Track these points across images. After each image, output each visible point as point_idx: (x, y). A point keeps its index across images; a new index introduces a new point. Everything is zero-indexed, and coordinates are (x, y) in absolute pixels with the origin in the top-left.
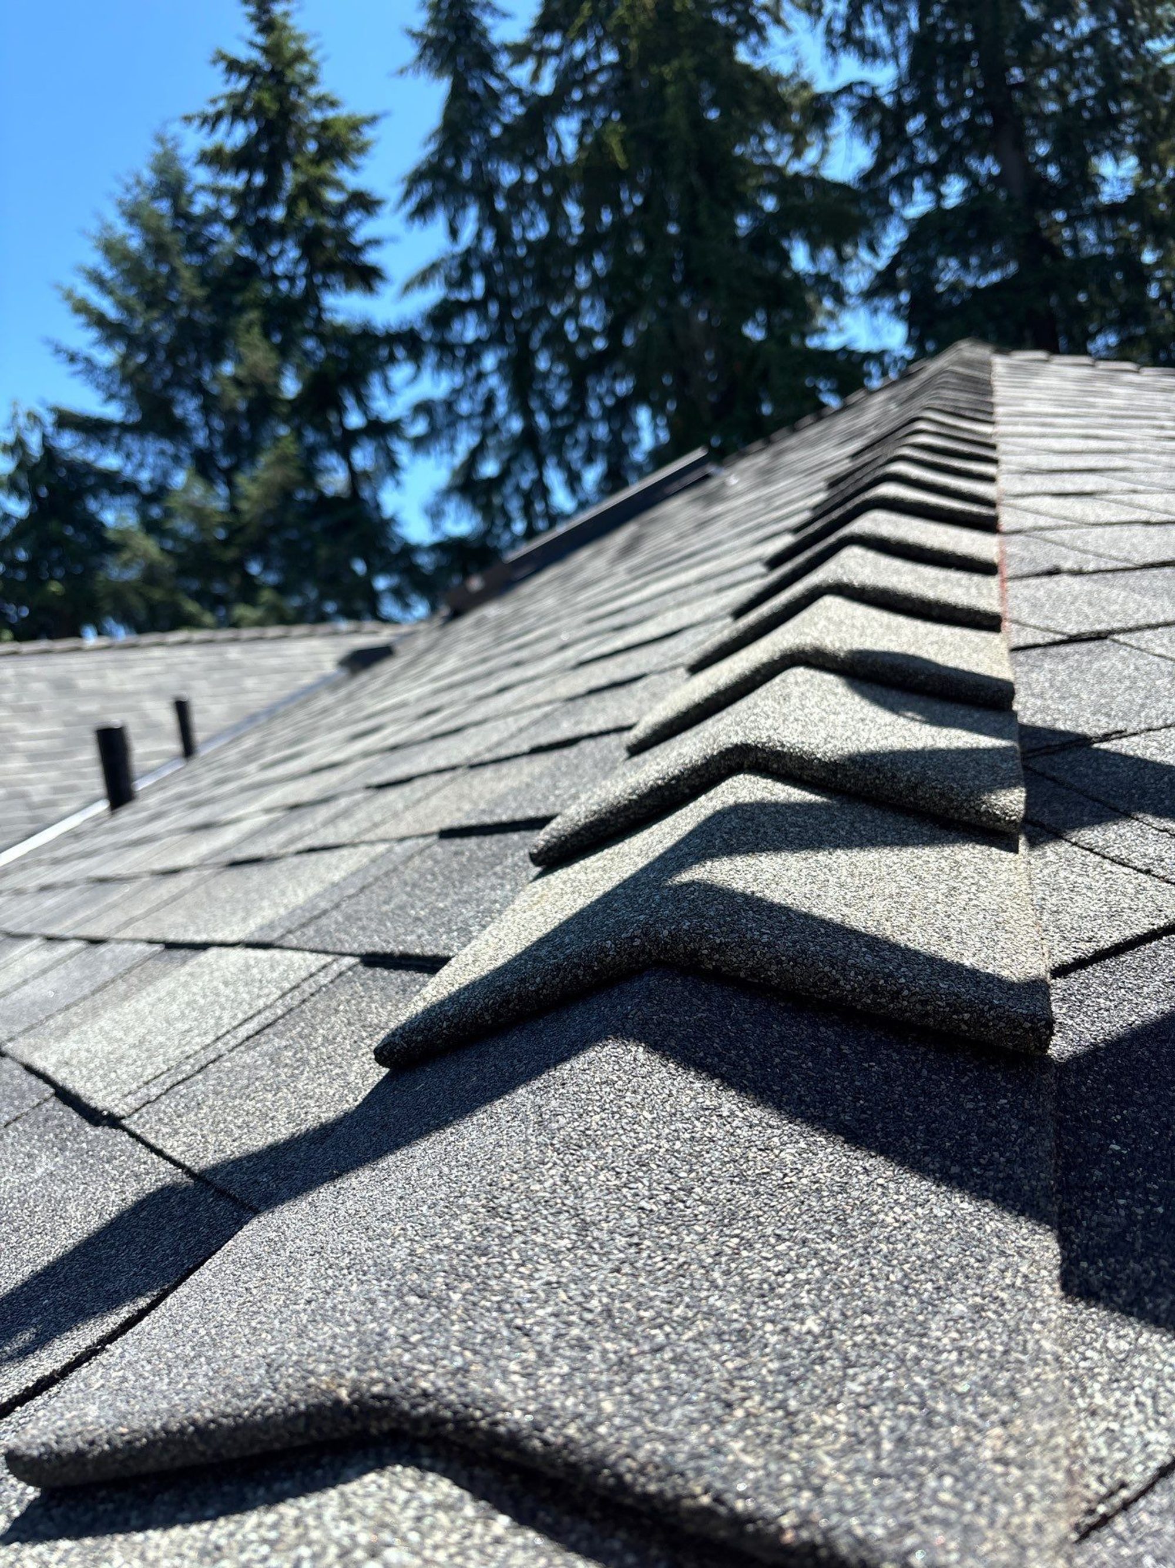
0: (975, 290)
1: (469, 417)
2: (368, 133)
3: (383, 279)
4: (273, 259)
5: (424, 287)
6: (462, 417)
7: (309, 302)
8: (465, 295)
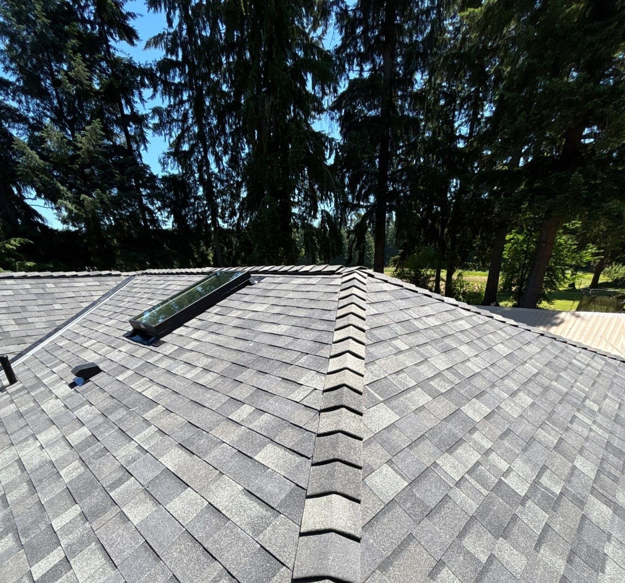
1: (177, 121)
3: (137, 38)
4: (83, 8)
5: (156, 47)
6: (173, 120)
7: (102, 40)
8: (174, 58)
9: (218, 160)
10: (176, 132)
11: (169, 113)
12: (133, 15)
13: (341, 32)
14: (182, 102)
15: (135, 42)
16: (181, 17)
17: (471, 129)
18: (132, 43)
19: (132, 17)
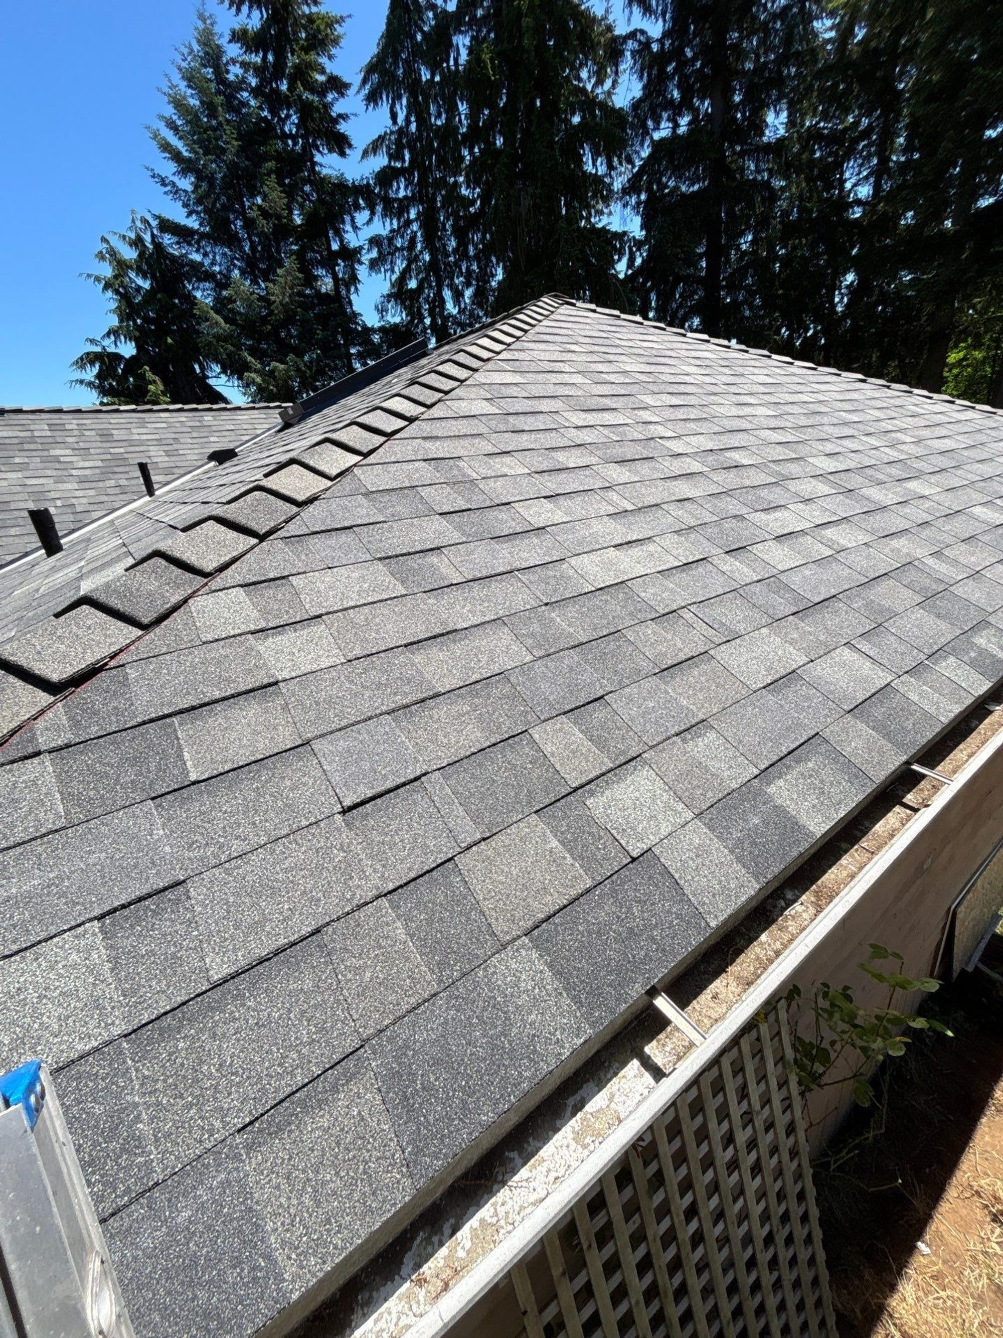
1: (402, 249)
2: (339, 30)
3: (350, 146)
4: (283, 121)
5: (375, 155)
6: (397, 249)
7: (306, 158)
8: (398, 165)
9: (458, 296)
10: (400, 265)
11: (390, 240)
12: (343, 117)
13: (641, 78)
14: (408, 222)
15: (348, 151)
16: (409, 107)
17: (877, 187)
18: (342, 154)
19: (344, 119)
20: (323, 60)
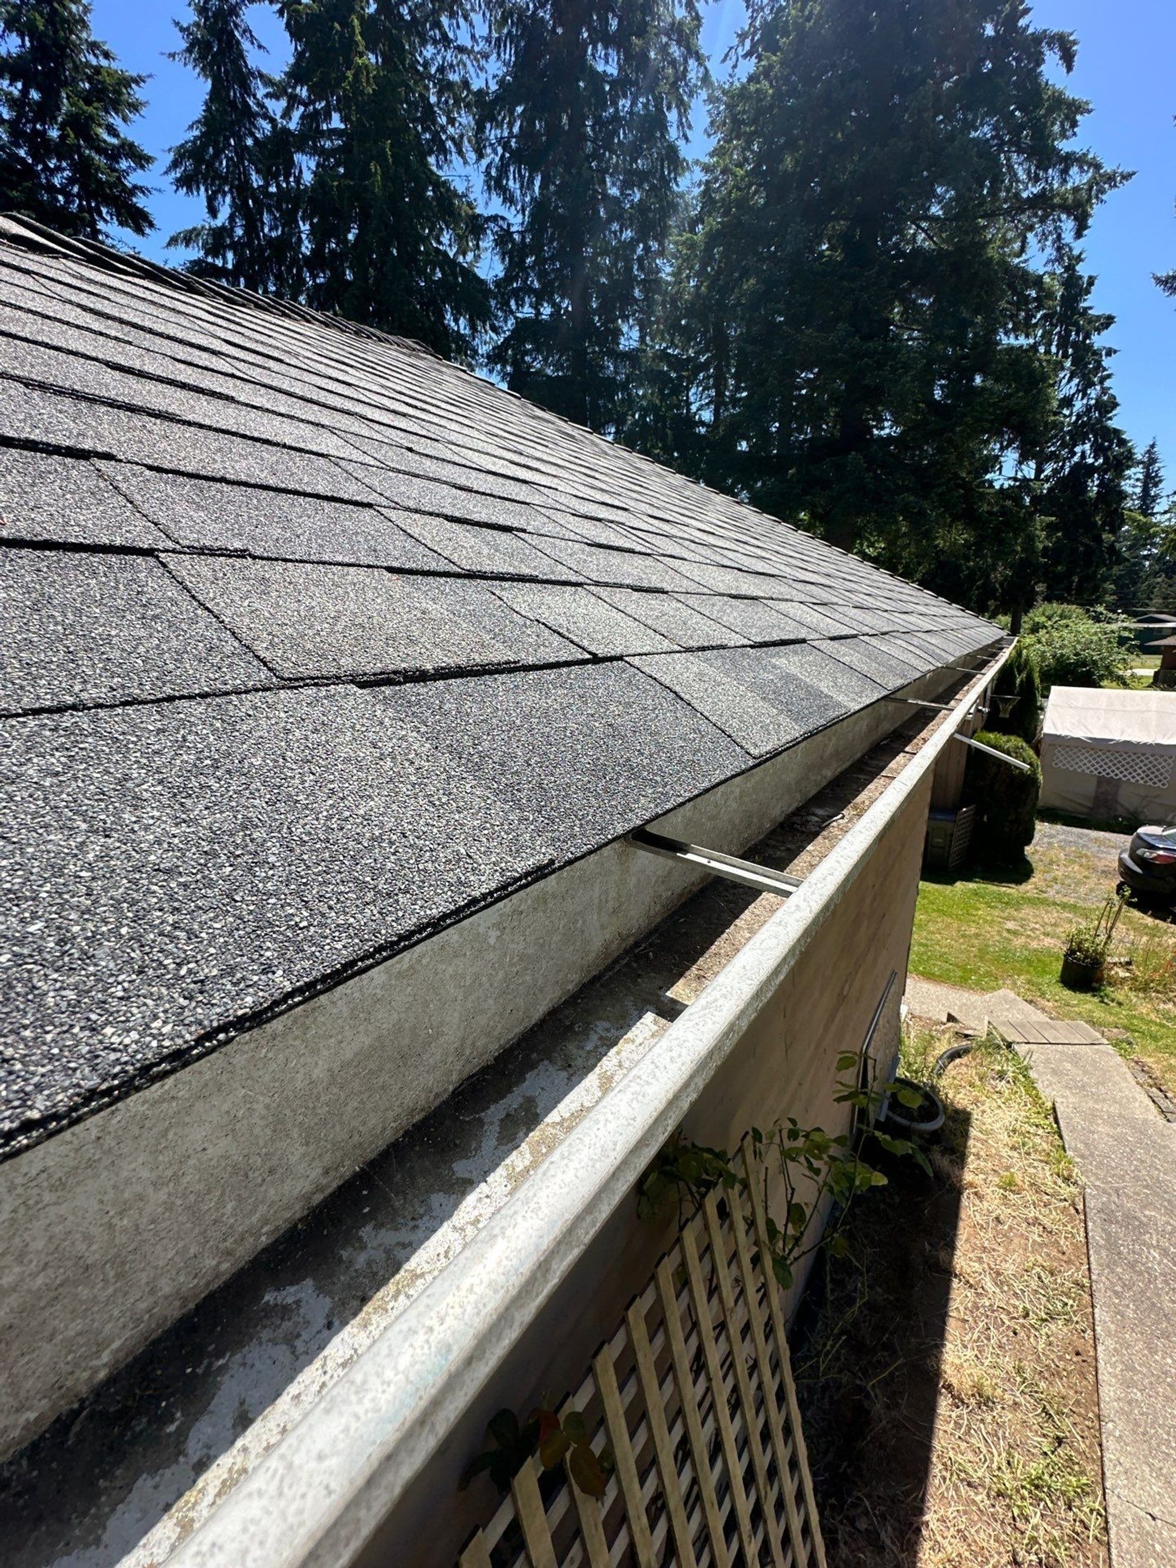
0: (549, 377)
2: (138, 93)
4: (51, 171)
7: (85, 220)
15: (147, 231)
19: (142, 192)
20: (116, 120)
